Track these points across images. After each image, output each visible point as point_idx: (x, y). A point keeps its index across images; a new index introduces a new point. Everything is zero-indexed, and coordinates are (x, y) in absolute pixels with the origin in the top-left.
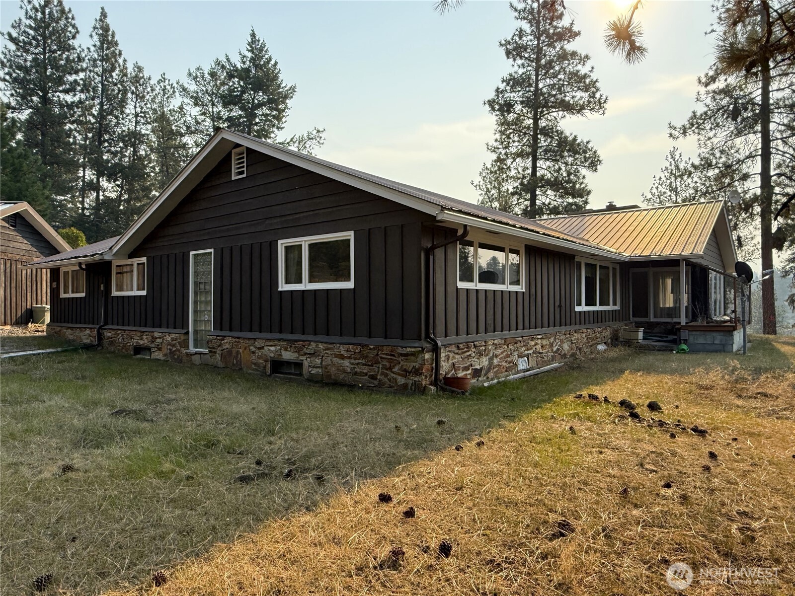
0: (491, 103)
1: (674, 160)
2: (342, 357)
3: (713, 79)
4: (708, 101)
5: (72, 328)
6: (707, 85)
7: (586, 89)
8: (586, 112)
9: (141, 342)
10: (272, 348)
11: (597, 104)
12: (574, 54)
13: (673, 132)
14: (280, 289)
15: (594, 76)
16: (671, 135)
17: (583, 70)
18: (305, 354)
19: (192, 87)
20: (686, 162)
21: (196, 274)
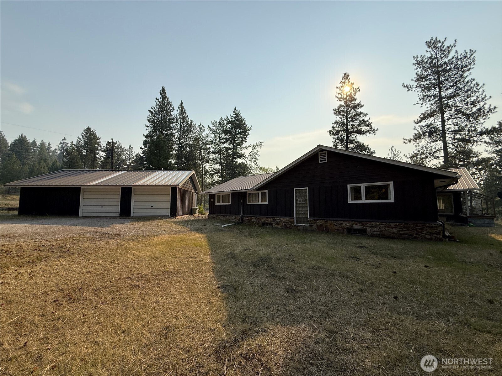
0: (330, 132)
1: (392, 151)
2: (392, 228)
3: (420, 121)
4: (419, 129)
5: (224, 216)
6: (417, 124)
7: (367, 126)
8: (368, 134)
9: (267, 221)
10: (348, 224)
11: (373, 131)
12: (361, 113)
13: (405, 141)
14: (349, 202)
15: (370, 121)
16: (404, 142)
17: (366, 119)
18: (368, 226)
19: (212, 127)
20: (397, 152)
21: (296, 196)
